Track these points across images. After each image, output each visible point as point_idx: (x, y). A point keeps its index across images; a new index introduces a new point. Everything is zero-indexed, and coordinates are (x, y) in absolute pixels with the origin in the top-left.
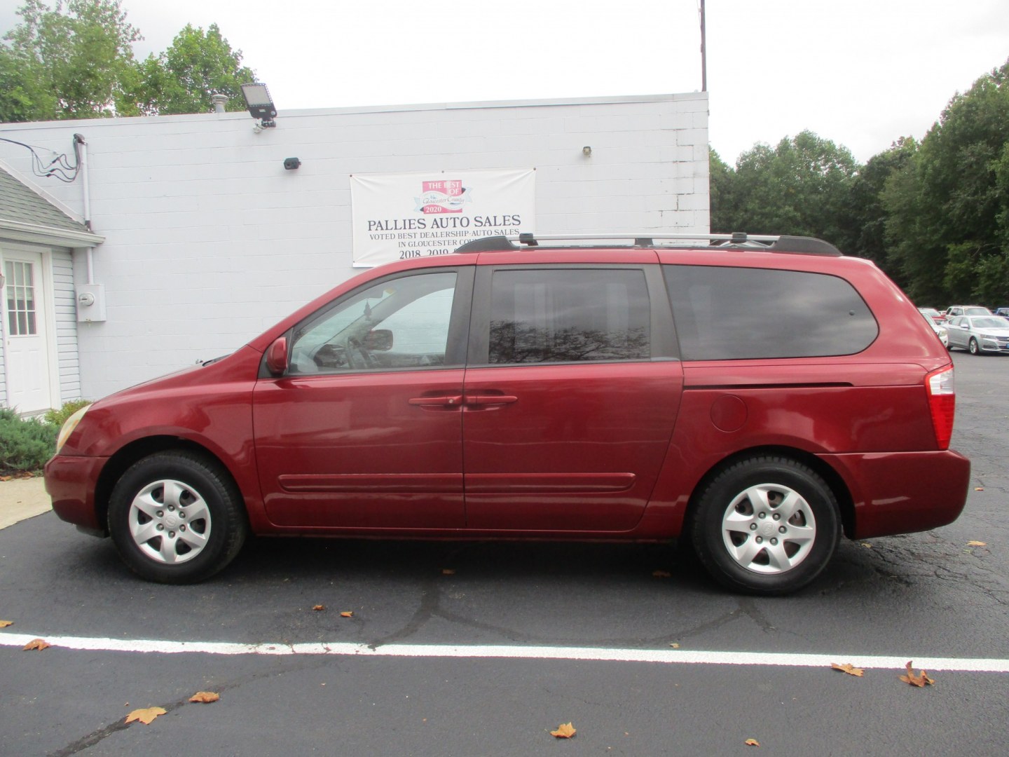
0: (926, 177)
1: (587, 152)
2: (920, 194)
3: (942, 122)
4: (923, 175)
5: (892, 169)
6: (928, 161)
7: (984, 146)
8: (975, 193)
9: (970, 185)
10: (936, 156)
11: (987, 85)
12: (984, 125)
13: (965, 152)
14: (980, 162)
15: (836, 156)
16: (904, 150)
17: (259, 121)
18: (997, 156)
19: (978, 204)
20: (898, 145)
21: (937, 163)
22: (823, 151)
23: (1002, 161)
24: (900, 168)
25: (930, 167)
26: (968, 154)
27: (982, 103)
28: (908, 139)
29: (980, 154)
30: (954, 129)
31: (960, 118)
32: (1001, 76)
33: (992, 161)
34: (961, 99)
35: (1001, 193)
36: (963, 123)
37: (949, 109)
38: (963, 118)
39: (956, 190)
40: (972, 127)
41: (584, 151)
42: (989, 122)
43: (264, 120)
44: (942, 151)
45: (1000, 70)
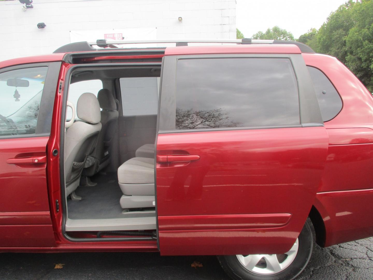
0: (321, 43)
1: (180, 19)
2: (318, 49)
3: (327, 22)
4: (319, 42)
5: (308, 40)
6: (321, 37)
7: (342, 31)
8: (338, 49)
9: (336, 46)
10: (324, 35)
11: (343, 8)
12: (342, 23)
13: (335, 33)
14: (340, 37)
15: (287, 35)
16: (312, 33)
17: (25, 5)
18: (346, 35)
19: (339, 53)
20: (310, 31)
21: (324, 37)
22: (283, 33)
23: (349, 36)
24: (311, 39)
25: (322, 39)
26: (336, 34)
27: (341, 14)
28: (314, 29)
29: (340, 34)
30: (331, 25)
31: (333, 20)
32: (348, 4)
33: (345, 37)
34: (334, 13)
35: (348, 49)
36: (334, 22)
37: (329, 17)
38: (335, 20)
39: (331, 47)
40: (338, 24)
41: (179, 19)
42: (343, 22)
43: (27, 4)
44: (326, 32)
45: (348, 2)
